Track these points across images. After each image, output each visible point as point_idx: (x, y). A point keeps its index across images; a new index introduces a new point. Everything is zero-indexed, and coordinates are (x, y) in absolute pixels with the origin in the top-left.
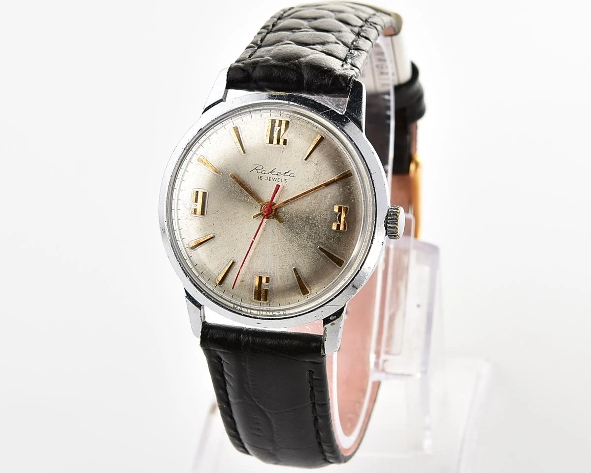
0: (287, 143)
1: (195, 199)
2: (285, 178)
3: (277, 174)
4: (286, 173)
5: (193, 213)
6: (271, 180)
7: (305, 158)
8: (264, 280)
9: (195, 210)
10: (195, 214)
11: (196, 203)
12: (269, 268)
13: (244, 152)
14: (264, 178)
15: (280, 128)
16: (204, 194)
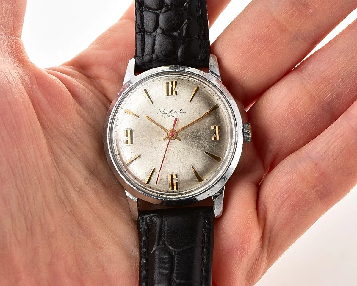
0: (178, 94)
1: (126, 135)
2: (179, 114)
3: (174, 113)
4: (179, 111)
5: (126, 143)
6: (171, 116)
7: (190, 101)
8: (174, 177)
9: (127, 141)
10: (127, 144)
11: (127, 138)
12: (177, 169)
13: (152, 103)
14: (166, 116)
15: (172, 86)
16: (131, 131)
